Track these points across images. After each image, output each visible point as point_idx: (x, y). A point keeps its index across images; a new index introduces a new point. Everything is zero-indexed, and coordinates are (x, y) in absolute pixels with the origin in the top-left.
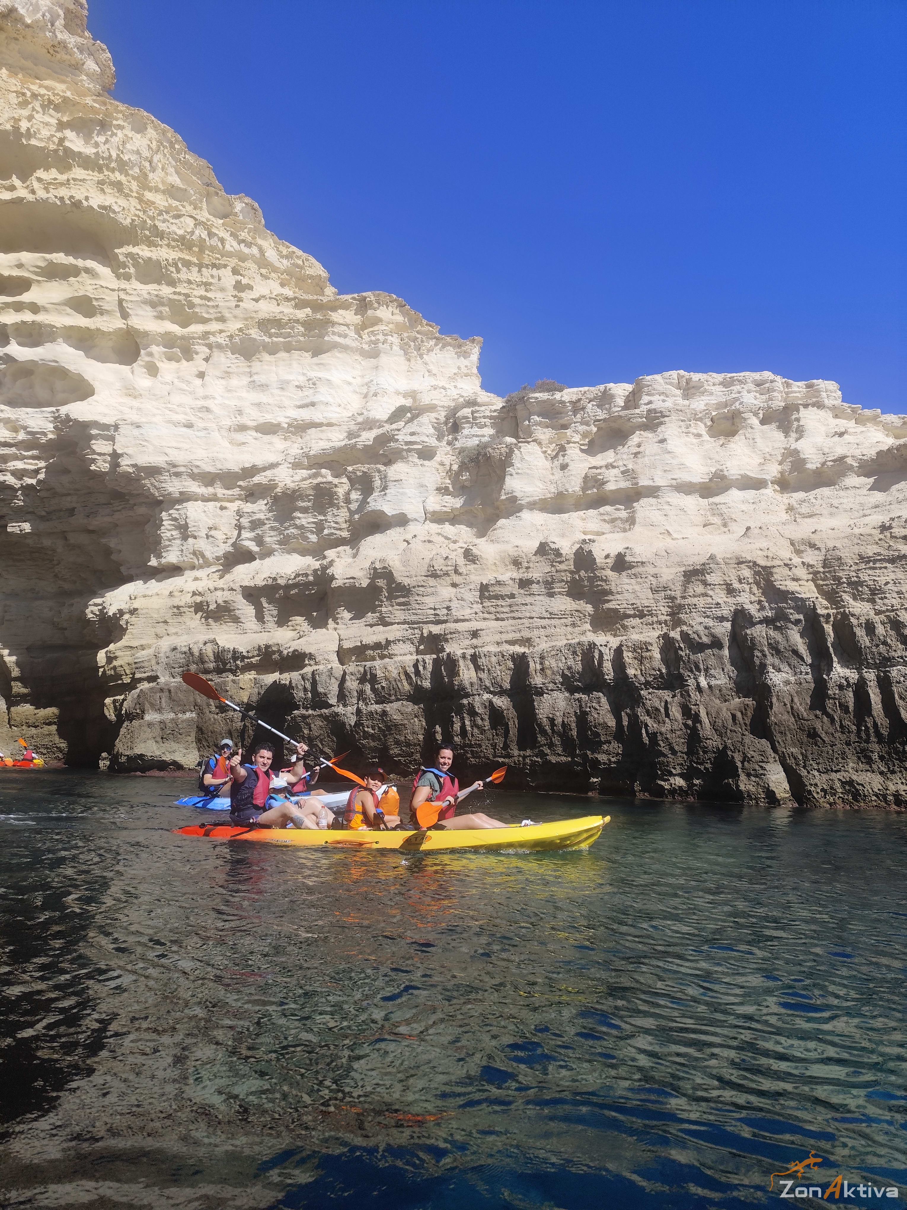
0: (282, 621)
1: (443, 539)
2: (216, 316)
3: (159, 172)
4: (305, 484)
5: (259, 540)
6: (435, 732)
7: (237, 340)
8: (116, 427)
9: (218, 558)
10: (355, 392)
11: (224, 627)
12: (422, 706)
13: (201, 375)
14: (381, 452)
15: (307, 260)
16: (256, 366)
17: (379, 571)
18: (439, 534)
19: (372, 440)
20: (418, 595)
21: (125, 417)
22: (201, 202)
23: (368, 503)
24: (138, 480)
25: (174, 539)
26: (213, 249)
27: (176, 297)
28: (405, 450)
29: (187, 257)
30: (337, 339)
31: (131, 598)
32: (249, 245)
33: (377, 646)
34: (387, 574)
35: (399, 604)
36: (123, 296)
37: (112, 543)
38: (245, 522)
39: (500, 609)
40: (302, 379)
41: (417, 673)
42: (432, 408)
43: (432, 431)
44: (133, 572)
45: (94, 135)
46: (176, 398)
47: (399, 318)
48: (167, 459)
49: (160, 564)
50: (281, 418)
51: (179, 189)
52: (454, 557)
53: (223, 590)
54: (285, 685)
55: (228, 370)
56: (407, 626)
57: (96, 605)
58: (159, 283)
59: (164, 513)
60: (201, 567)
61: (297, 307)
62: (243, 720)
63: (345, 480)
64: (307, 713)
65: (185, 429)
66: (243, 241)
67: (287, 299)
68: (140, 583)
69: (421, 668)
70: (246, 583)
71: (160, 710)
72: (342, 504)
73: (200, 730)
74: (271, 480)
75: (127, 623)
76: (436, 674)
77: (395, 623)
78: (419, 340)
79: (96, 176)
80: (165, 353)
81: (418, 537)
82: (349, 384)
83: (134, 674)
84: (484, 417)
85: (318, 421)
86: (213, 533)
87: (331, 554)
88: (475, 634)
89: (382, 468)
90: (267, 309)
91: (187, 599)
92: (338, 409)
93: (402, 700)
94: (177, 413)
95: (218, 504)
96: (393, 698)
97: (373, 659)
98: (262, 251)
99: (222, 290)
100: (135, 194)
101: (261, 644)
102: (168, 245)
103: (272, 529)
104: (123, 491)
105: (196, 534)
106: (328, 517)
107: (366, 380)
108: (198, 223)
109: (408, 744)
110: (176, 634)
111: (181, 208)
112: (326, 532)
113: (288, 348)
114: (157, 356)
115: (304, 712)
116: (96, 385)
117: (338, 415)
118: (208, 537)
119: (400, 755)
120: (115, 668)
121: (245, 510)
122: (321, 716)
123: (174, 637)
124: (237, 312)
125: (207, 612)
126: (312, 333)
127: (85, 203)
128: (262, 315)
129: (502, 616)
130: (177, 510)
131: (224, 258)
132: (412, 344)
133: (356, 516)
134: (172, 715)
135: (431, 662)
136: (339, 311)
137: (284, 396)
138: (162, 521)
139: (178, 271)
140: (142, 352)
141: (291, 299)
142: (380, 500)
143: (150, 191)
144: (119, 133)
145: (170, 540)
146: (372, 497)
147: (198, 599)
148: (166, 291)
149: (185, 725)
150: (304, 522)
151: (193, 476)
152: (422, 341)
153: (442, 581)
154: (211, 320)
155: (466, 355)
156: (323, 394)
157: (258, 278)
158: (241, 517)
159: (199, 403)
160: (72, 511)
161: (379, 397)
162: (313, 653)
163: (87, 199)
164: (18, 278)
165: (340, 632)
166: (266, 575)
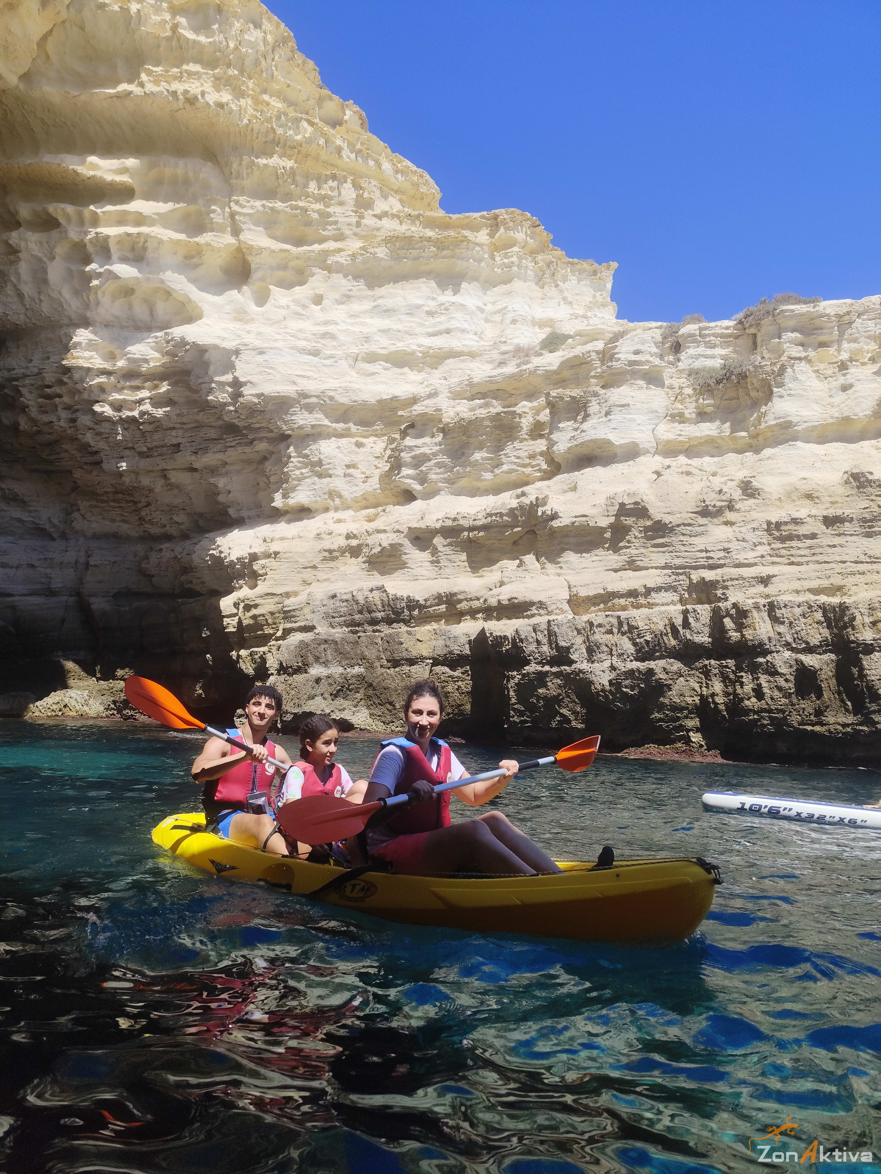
2: (335, 233)
4: (477, 415)
5: (422, 478)
7: (360, 259)
8: (237, 352)
9: (356, 499)
10: (487, 319)
13: (318, 300)
15: (422, 177)
16: (380, 289)
17: (628, 507)
18: (689, 465)
21: (245, 342)
22: (313, 105)
23: (585, 432)
24: (264, 411)
25: (304, 477)
26: (329, 158)
27: (292, 211)
28: (628, 371)
29: (304, 166)
31: (265, 541)
32: (364, 155)
33: (633, 594)
34: (639, 510)
35: (657, 546)
36: (236, 208)
37: (221, 482)
39: (793, 552)
40: (432, 305)
41: (686, 624)
43: (655, 350)
44: (244, 514)
45: (208, 23)
46: (295, 323)
47: (531, 240)
48: (295, 388)
49: (286, 505)
50: (414, 346)
51: (293, 89)
52: (728, 491)
54: (504, 635)
55: (349, 293)
56: (668, 571)
59: (291, 449)
60: (340, 508)
61: (423, 225)
64: (543, 670)
65: (312, 357)
66: (359, 151)
67: (411, 217)
69: (691, 620)
70: (414, 525)
71: (326, 664)
73: (370, 686)
74: (437, 410)
75: (265, 567)
76: (716, 627)
77: (652, 568)
78: (554, 264)
80: (277, 276)
81: (672, 468)
84: (714, 335)
85: (455, 350)
86: (351, 471)
88: (765, 581)
89: (600, 391)
90: (389, 225)
91: (340, 542)
92: (476, 338)
94: (299, 339)
95: (353, 440)
96: (658, 654)
97: (624, 608)
98: (377, 164)
99: (341, 204)
100: (250, 92)
101: (442, 592)
102: (285, 153)
103: (439, 465)
104: (241, 424)
105: (331, 472)
109: (674, 708)
110: (328, 580)
112: (505, 467)
114: (269, 280)
115: (539, 668)
116: (205, 307)
117: (476, 344)
118: (345, 475)
119: (662, 720)
121: (404, 444)
122: (560, 673)
123: (326, 584)
124: (358, 229)
125: (369, 556)
126: (444, 252)
127: (201, 100)
128: (384, 233)
129: (799, 559)
130: (308, 446)
131: (343, 170)
132: (546, 268)
134: (340, 670)
135: (707, 613)
136: (472, 230)
137: (414, 322)
138: (290, 457)
139: (295, 181)
140: (253, 274)
141: (414, 217)
142: (601, 428)
144: (236, 22)
145: (299, 479)
146: (589, 424)
147: (354, 543)
148: (281, 203)
149: (354, 680)
150: (478, 457)
151: (325, 409)
152: (557, 266)
153: (714, 519)
154: (328, 238)
156: (457, 321)
157: (378, 193)
158: (402, 451)
159: (322, 329)
160: (177, 447)
161: (518, 325)
162: (543, 600)
163: (203, 93)
164: (122, 184)
165: (569, 578)
166: (441, 515)
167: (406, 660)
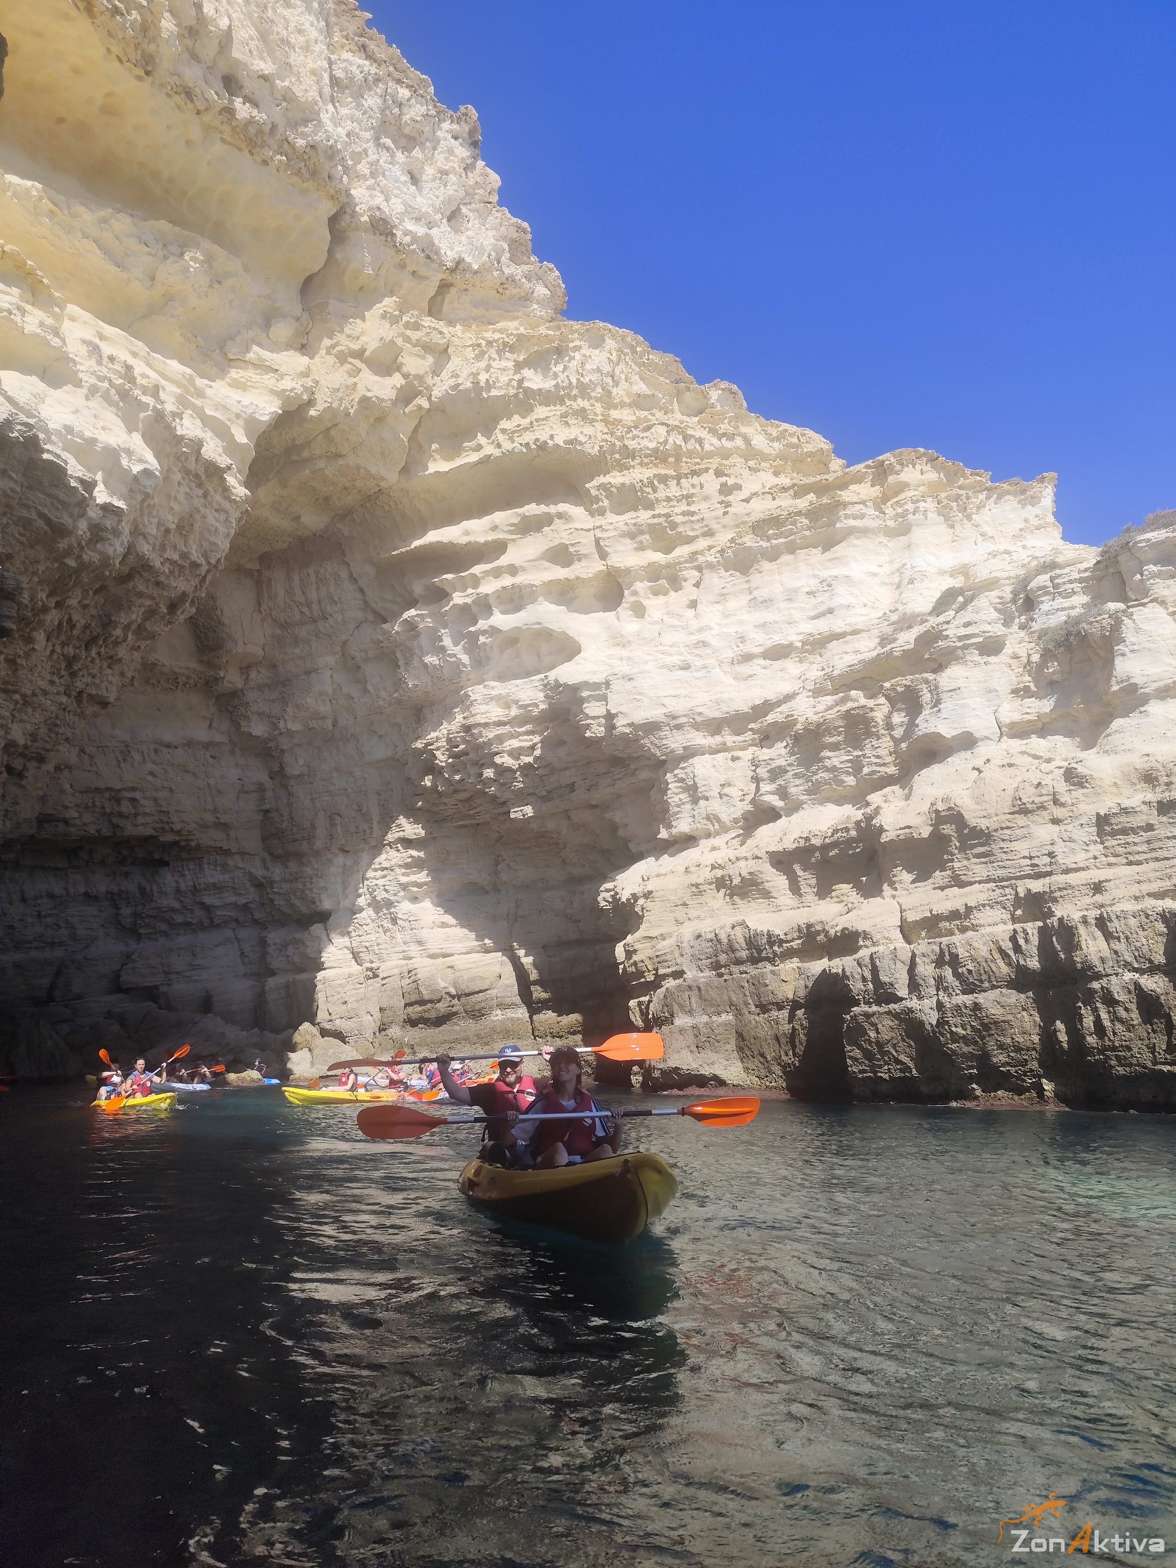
0: (824, 891)
1: (1030, 759)
2: (702, 531)
3: (624, 385)
4: (831, 714)
5: (782, 793)
6: (1055, 1031)
7: (730, 553)
8: (607, 684)
9: (736, 821)
10: (884, 584)
11: (753, 904)
12: (1031, 994)
13: (693, 604)
14: (926, 656)
15: (803, 435)
16: (756, 578)
17: (943, 814)
18: (1023, 753)
19: (913, 642)
20: (1003, 840)
21: (615, 671)
22: (672, 403)
23: (917, 726)
24: (637, 740)
25: (683, 804)
26: (690, 454)
27: (656, 521)
28: (960, 648)
29: (663, 472)
30: (851, 522)
31: (643, 879)
32: (731, 437)
33: (954, 915)
34: (956, 818)
35: (977, 856)
36: (599, 534)
37: (617, 816)
38: (762, 772)
39: (1132, 849)
40: (813, 583)
41: (1017, 948)
42: (991, 584)
43: (995, 615)
44: (643, 847)
45: (552, 366)
46: (669, 638)
47: (932, 476)
48: (665, 710)
49: (671, 835)
50: (793, 636)
51: (646, 396)
52: (1050, 783)
53: (746, 859)
54: (837, 974)
55: (724, 591)
56: (992, 885)
57: (607, 891)
58: (636, 510)
59: (668, 775)
60: (718, 833)
61: (796, 496)
62: (790, 1021)
63: (882, 700)
64: (870, 1010)
65: (682, 672)
66: (724, 435)
67: (784, 489)
68: (651, 860)
69: (1021, 942)
70: (773, 848)
71: (690, 1012)
72: (883, 732)
73: (740, 1036)
74: (788, 716)
75: (643, 909)
76: (1045, 949)
77: (975, 882)
78: (964, 498)
79: (559, 409)
80: (650, 588)
81: (993, 762)
82: (875, 575)
83: (657, 970)
84: (1071, 582)
85: (839, 630)
86: (726, 790)
87: (875, 798)
88: (1098, 888)
89: (930, 676)
90: (760, 508)
91: (706, 874)
92: (864, 611)
93: (1000, 987)
94: (671, 655)
95: (729, 755)
96: (986, 984)
97: (951, 933)
98: (747, 440)
99: (706, 498)
100: (600, 417)
101: (801, 923)
102: (641, 464)
103: (796, 776)
104: (622, 755)
105: (707, 794)
106: (867, 751)
107: (897, 565)
108: (670, 429)
109: (1018, 1049)
110: (698, 917)
111: (650, 417)
112: (866, 770)
113: (792, 549)
114: (642, 593)
115: (866, 1008)
116: (582, 640)
117: (865, 618)
118: (721, 796)
119: (1008, 1064)
120: (635, 964)
121: (761, 758)
122: (889, 1013)
123: (696, 921)
124: (727, 520)
125: (731, 888)
126: (820, 523)
127: (551, 443)
128: (755, 517)
129: (1137, 858)
130: (683, 768)
131: (705, 461)
132: (954, 504)
133: (904, 745)
134: (705, 1018)
135: (1036, 932)
136: (852, 487)
137: (793, 608)
138: (668, 784)
139: (655, 490)
140: (626, 592)
141: (789, 488)
142: (933, 720)
143: (616, 409)
144: (577, 356)
145: (678, 806)
146: (921, 717)
147: (719, 873)
148: (644, 516)
149: (721, 1030)
150: (836, 762)
151: (696, 726)
152: (968, 498)
153: (1036, 818)
154: (697, 537)
155: (1034, 500)
156: (843, 596)
157: (746, 473)
158: (757, 766)
159: (694, 638)
160: (572, 787)
161: (917, 584)
162: (867, 930)
163: (552, 437)
164: (494, 541)
165: (901, 900)
166: (796, 835)
167: (773, 1004)
